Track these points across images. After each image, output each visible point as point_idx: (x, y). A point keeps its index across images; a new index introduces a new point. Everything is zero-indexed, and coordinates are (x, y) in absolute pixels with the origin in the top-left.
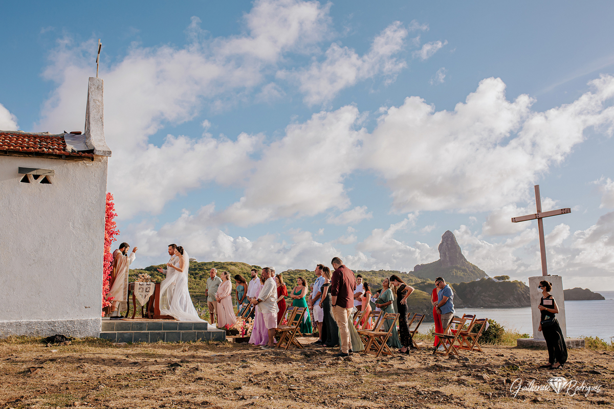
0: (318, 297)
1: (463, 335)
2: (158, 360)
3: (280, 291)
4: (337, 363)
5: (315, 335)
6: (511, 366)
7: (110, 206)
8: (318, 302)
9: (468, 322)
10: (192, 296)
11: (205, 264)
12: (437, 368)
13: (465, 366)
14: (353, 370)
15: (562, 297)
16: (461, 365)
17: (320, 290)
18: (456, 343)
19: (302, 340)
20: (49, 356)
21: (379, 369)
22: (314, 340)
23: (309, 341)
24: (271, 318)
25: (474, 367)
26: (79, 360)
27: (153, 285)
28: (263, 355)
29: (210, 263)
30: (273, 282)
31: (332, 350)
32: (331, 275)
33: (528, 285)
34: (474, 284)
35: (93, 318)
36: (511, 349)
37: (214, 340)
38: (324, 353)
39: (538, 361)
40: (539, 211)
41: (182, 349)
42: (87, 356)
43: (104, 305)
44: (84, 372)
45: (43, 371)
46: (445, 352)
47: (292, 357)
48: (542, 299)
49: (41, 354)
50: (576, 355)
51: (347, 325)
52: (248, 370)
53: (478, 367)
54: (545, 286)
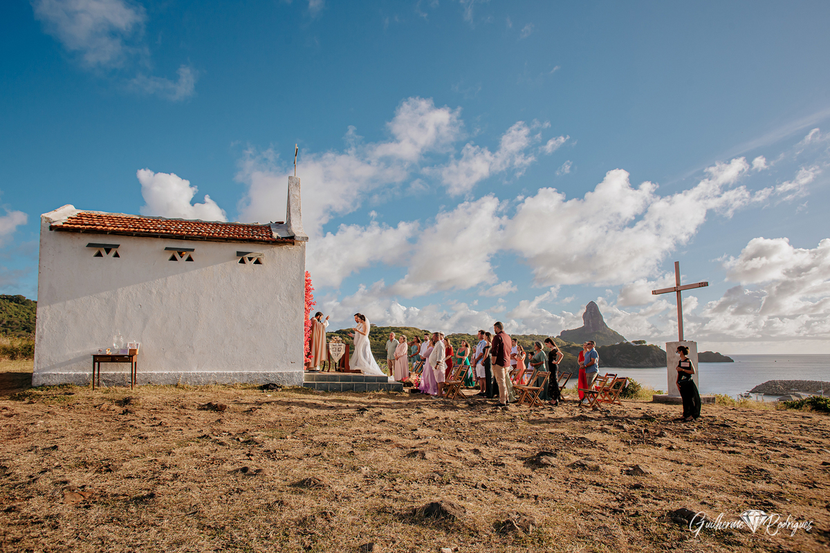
0: (480, 357)
1: (605, 390)
2: (349, 405)
3: (448, 352)
4: (496, 412)
5: (477, 388)
6: (647, 418)
7: (308, 282)
8: (480, 362)
9: (610, 380)
10: (373, 354)
11: (384, 328)
12: (583, 418)
13: (607, 417)
14: (510, 418)
15: (696, 359)
16: (603, 416)
17: (482, 352)
18: (599, 397)
19: (466, 392)
20: (265, 399)
21: (532, 417)
22: (476, 392)
23: (472, 392)
24: (440, 374)
25: (615, 418)
26: (288, 403)
27: (343, 346)
28: (434, 403)
29: (388, 328)
30: (441, 343)
31: (491, 401)
32: (492, 339)
33: (664, 349)
34: (613, 347)
35: (298, 371)
36: (647, 403)
37: (393, 391)
38: (484, 403)
39: (673, 414)
40: (678, 284)
41: (368, 397)
42: (294, 400)
43: (306, 361)
44: (292, 413)
45: (262, 411)
46: (589, 405)
47: (458, 406)
48: (680, 362)
49: (259, 397)
50: (707, 410)
51: (504, 380)
52: (422, 415)
53: (619, 418)
54: (683, 350)
